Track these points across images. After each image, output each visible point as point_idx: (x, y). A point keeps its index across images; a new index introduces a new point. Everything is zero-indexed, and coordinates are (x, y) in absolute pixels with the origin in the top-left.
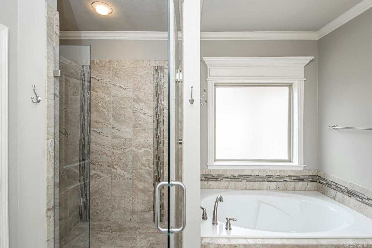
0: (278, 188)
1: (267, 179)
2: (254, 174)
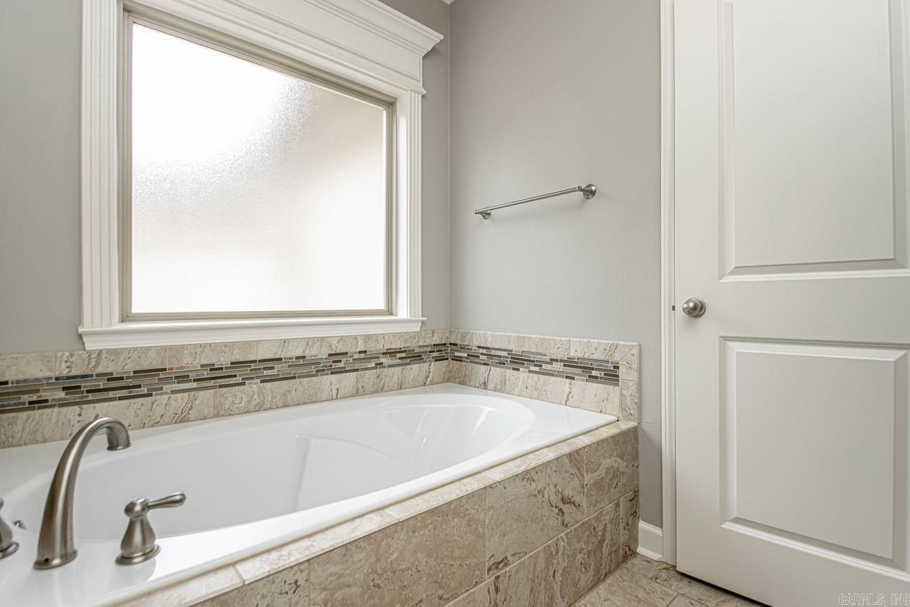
0: (360, 388)
1: (331, 366)
2: (288, 356)
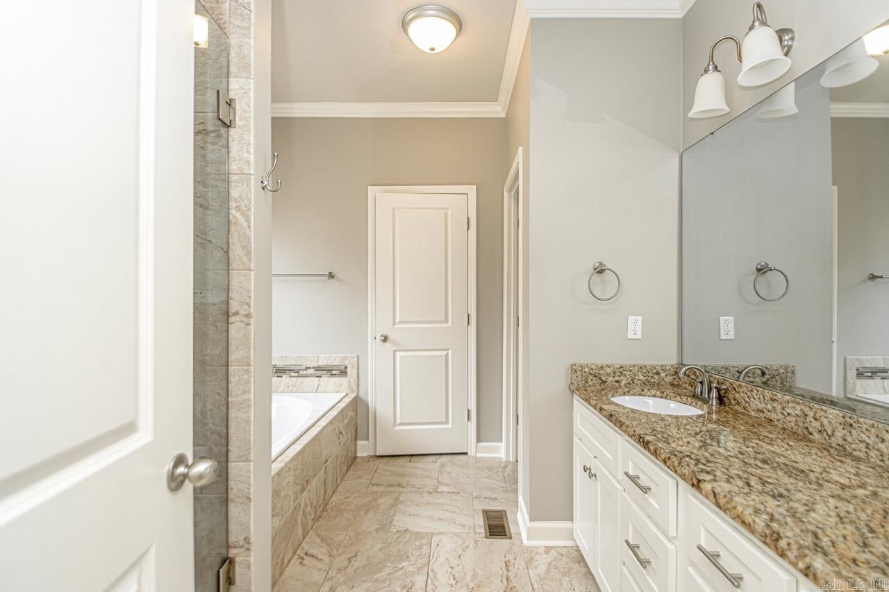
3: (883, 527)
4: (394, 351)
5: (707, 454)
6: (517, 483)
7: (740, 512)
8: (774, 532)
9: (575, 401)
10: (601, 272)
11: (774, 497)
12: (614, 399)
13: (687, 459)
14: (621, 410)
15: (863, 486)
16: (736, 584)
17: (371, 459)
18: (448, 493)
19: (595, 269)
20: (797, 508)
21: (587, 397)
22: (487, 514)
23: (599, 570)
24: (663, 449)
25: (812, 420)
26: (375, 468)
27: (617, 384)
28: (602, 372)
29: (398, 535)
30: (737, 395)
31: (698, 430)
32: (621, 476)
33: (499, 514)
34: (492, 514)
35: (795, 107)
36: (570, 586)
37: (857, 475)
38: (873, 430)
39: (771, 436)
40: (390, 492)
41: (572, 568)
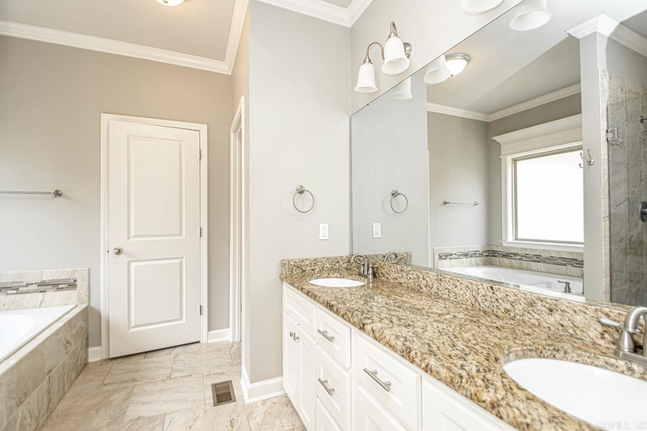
3: (461, 334)
4: (129, 263)
5: (368, 308)
6: (241, 357)
7: (388, 340)
8: (408, 348)
9: (284, 286)
10: (301, 192)
11: (406, 327)
12: (310, 282)
13: (356, 312)
14: (315, 288)
15: (448, 314)
16: (387, 389)
17: (105, 362)
18: (181, 377)
19: (297, 191)
20: (418, 331)
21: (292, 282)
22: (215, 387)
23: (301, 406)
24: (342, 308)
25: (422, 280)
26: (108, 370)
27: (312, 272)
28: (303, 264)
29: (131, 423)
30: (383, 270)
31: (362, 294)
32: (316, 333)
33: (226, 384)
34: (219, 386)
35: (410, 94)
36: (281, 425)
37: (445, 308)
38: (451, 281)
39: (402, 292)
40: (124, 388)
41: (282, 411)
